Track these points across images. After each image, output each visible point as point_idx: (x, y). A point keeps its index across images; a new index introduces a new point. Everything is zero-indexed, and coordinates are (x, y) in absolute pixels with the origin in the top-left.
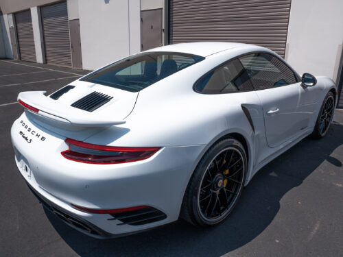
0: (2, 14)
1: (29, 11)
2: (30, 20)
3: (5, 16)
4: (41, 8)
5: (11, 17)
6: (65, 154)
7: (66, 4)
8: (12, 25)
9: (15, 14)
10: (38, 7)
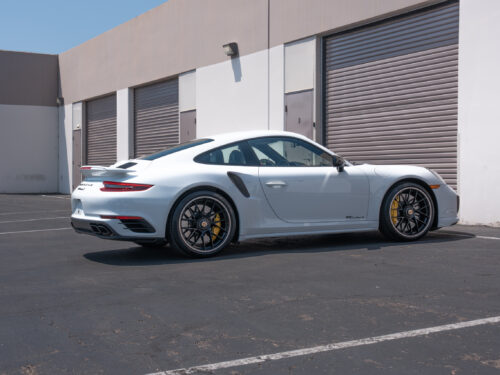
0: (62, 103)
1: (113, 95)
2: (113, 113)
3: (68, 108)
4: (135, 91)
5: (79, 108)
6: (102, 190)
7: (178, 83)
8: (79, 124)
9: (87, 104)
10: (130, 88)
